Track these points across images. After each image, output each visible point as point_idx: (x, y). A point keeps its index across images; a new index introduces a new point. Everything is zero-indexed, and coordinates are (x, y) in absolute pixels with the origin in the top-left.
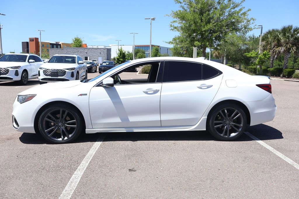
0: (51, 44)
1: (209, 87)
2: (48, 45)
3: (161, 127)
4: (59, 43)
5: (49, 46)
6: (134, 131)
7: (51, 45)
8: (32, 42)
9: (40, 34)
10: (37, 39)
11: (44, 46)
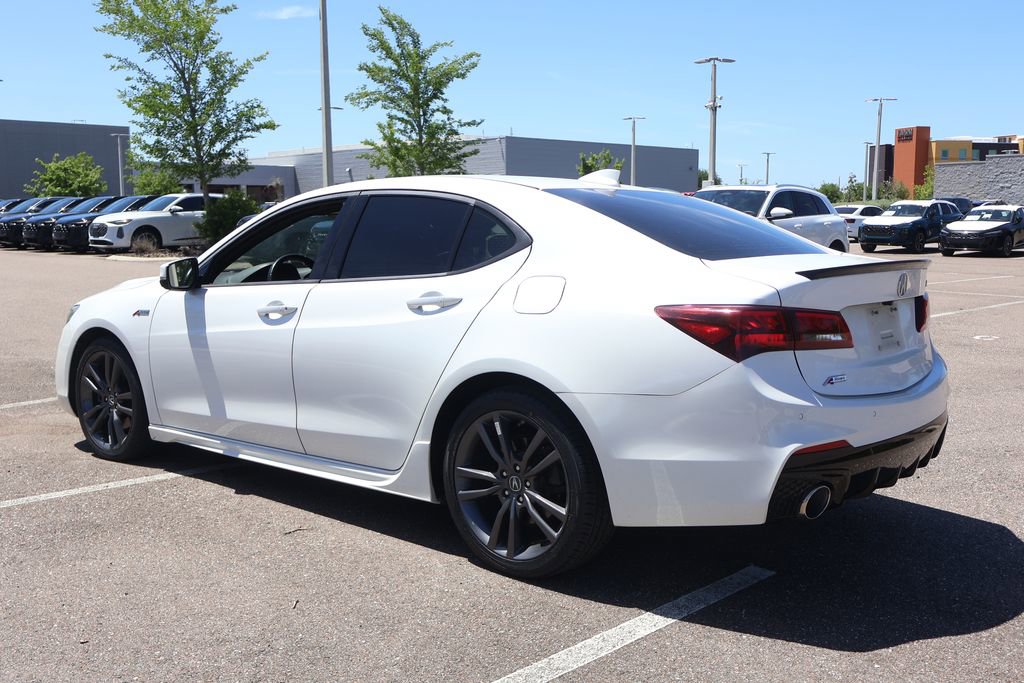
0: (976, 146)
1: (447, 305)
2: (965, 150)
3: (305, 456)
4: (1013, 142)
5: (970, 152)
6: (241, 456)
7: (977, 151)
8: (907, 144)
9: (880, 114)
10: (923, 133)
11: (950, 155)
